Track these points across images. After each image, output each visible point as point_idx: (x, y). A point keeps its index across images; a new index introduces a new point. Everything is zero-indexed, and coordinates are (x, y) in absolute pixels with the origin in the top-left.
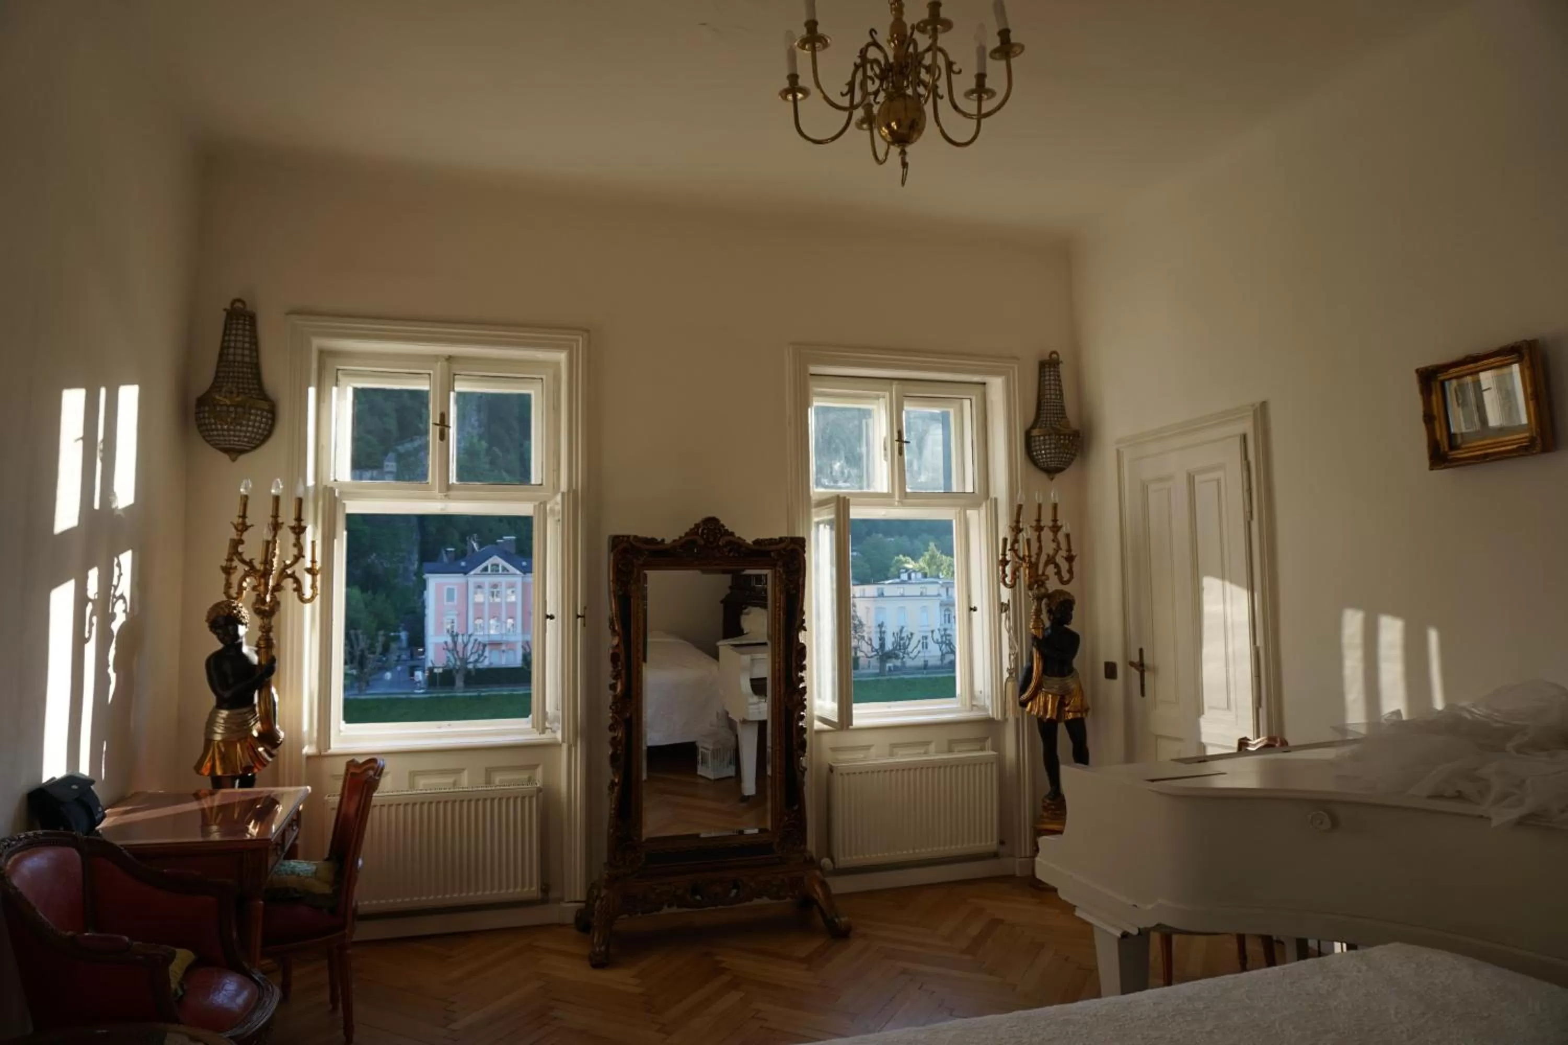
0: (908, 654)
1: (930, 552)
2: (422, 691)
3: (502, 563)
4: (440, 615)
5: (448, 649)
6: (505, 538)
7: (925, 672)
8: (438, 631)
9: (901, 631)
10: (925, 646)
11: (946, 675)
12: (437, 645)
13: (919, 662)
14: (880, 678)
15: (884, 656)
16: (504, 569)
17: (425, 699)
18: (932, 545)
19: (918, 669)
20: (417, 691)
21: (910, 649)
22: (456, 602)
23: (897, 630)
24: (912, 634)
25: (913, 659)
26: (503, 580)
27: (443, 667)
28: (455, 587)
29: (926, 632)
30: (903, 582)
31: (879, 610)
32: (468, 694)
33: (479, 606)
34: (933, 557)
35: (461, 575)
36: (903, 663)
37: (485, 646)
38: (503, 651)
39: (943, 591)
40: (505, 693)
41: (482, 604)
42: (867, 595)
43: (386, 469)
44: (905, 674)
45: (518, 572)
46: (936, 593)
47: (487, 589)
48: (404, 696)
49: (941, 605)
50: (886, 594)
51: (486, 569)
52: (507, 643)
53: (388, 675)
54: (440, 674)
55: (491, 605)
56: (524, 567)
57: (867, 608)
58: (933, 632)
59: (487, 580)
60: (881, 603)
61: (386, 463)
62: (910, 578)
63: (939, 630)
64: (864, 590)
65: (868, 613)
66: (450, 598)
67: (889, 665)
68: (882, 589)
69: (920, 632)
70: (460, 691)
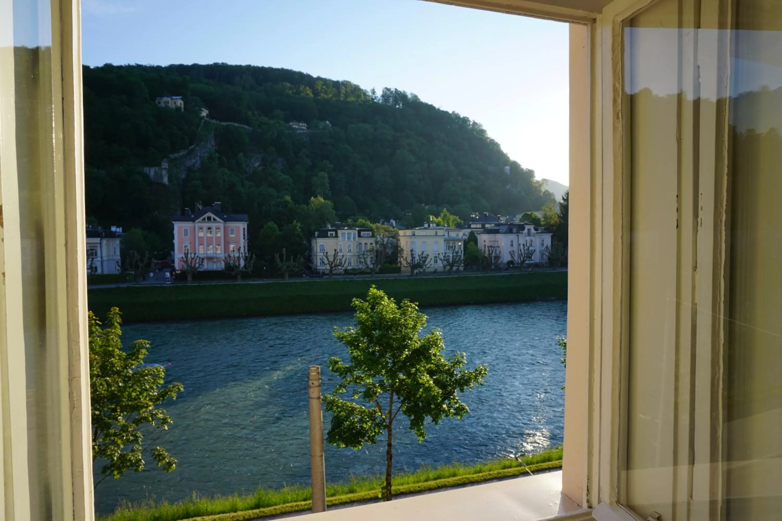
0: (425, 265)
1: (444, 213)
2: (170, 283)
3: (213, 216)
4: (181, 243)
5: (184, 261)
6: (216, 203)
7: (434, 275)
8: (180, 252)
9: (422, 254)
10: (436, 261)
11: (445, 277)
12: (179, 258)
13: (433, 270)
14: (411, 278)
15: (414, 266)
16: (214, 219)
17: (169, 287)
18: (445, 210)
19: (431, 273)
20: (167, 283)
21: (427, 263)
22: (188, 237)
23: (420, 253)
24: (428, 255)
25: (428, 268)
26: (213, 225)
27: (181, 271)
28: (189, 228)
29: (436, 254)
30: (426, 228)
31: (413, 243)
32: (194, 284)
33: (201, 238)
34: (445, 216)
35: (192, 222)
36: (424, 270)
37: (203, 259)
38: (215, 262)
39: (446, 234)
40: (213, 284)
41: (203, 237)
42: (407, 235)
43: (163, 167)
44: (424, 276)
45: (221, 221)
46: (442, 234)
47: (205, 229)
48: (160, 285)
49: (445, 240)
50: (416, 235)
51: (204, 219)
52: (217, 258)
53: (152, 274)
54: (179, 274)
55: (208, 238)
56: (225, 218)
57: (407, 242)
58: (439, 254)
59: (206, 225)
60: (414, 239)
61: (163, 164)
62: (429, 226)
63: (442, 253)
64: (405, 233)
65: (407, 244)
66: (186, 234)
67: (415, 271)
68: (414, 232)
69: (433, 254)
70: (190, 283)
